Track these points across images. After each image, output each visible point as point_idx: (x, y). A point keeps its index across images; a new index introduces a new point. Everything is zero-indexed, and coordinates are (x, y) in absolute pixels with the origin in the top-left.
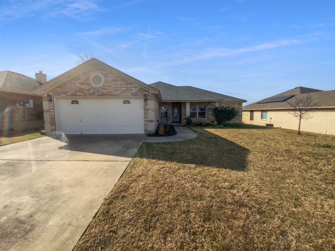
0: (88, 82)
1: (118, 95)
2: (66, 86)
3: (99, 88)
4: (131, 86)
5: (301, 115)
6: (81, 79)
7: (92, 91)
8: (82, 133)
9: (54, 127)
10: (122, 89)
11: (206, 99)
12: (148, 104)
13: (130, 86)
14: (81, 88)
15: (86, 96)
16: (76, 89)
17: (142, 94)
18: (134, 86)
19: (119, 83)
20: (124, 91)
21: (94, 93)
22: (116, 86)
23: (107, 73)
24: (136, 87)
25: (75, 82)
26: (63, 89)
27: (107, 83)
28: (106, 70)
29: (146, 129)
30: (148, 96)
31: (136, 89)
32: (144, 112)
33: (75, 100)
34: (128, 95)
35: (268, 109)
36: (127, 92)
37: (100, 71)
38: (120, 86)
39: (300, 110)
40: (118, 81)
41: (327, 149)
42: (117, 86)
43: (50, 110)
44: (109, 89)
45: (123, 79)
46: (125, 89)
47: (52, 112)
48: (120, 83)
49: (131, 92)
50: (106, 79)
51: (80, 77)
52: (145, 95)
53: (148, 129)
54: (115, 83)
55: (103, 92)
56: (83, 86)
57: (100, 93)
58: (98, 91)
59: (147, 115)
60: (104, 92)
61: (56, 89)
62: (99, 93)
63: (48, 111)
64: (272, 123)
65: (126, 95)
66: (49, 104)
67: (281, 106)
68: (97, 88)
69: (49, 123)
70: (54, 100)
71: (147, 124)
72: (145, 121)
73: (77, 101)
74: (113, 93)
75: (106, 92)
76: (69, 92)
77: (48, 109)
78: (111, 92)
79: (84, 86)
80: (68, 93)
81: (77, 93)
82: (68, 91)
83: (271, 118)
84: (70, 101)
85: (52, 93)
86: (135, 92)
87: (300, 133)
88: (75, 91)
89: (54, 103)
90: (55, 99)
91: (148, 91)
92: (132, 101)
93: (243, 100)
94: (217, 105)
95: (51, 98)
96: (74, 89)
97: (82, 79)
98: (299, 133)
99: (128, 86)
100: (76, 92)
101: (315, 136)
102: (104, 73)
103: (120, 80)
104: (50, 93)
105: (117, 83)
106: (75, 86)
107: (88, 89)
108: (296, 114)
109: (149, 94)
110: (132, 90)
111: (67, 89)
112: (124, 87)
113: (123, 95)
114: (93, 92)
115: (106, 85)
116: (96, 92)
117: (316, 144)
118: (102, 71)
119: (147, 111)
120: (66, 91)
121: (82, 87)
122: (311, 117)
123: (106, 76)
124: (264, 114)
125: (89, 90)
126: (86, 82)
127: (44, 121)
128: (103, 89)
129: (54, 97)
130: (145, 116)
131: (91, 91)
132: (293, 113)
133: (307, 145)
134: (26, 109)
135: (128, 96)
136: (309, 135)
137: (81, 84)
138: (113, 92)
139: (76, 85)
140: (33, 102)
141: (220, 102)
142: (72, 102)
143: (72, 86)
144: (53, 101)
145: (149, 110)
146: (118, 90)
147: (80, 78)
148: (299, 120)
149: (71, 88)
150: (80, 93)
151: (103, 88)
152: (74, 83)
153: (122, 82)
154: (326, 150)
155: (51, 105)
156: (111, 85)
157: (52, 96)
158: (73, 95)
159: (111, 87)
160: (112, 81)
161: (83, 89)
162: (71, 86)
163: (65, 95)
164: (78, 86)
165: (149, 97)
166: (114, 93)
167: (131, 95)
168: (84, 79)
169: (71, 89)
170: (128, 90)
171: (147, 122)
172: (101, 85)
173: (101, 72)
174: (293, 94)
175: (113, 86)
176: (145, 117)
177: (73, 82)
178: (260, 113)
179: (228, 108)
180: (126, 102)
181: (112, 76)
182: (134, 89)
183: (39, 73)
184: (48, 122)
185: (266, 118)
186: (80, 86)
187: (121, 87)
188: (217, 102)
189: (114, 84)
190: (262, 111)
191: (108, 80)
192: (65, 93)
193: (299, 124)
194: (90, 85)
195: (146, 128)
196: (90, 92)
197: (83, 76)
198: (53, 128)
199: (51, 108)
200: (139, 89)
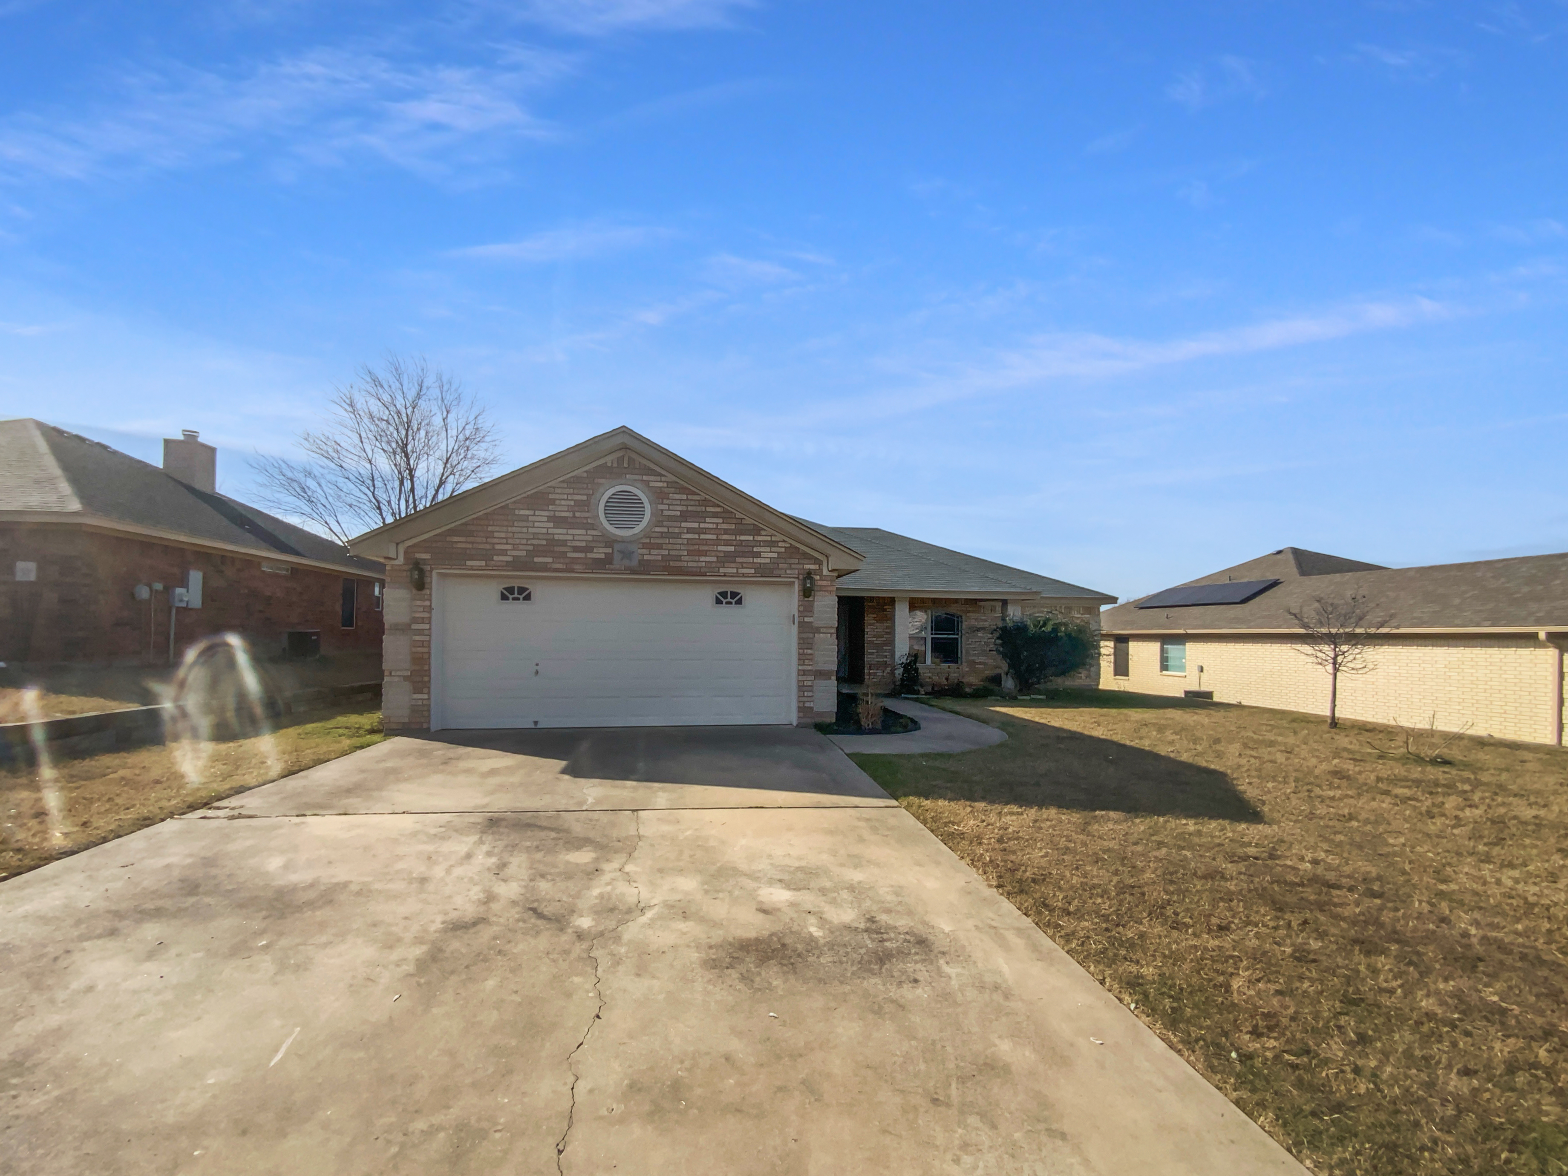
0: (587, 515)
1: (703, 570)
2: (490, 528)
3: (630, 542)
4: (757, 538)
5: (1336, 656)
6: (557, 502)
7: (599, 553)
8: (536, 723)
9: (426, 696)
10: (720, 548)
11: (972, 587)
12: (816, 609)
13: (751, 538)
14: (556, 537)
15: (572, 571)
16: (535, 542)
17: (796, 572)
18: (769, 538)
19: (711, 526)
20: (729, 558)
21: (608, 560)
22: (696, 536)
23: (665, 485)
24: (772, 544)
25: (531, 512)
26: (479, 540)
27: (665, 523)
28: (661, 475)
29: (807, 705)
30: (818, 577)
31: (773, 549)
32: (799, 638)
33: (516, 584)
34: (741, 571)
35: (1190, 631)
36: (738, 560)
37: (637, 477)
38: (714, 537)
39: (1333, 639)
40: (708, 520)
41: (1446, 770)
42: (702, 536)
43: (414, 627)
44: (670, 547)
45: (726, 511)
46: (732, 549)
47: (420, 632)
48: (715, 526)
49: (755, 560)
50: (661, 507)
51: (551, 496)
52: (809, 575)
53: (812, 705)
54: (696, 525)
55: (646, 557)
56: (564, 531)
57: (634, 563)
58: (627, 555)
59: (810, 649)
60: (653, 558)
61: (448, 539)
62: (626, 562)
63: (403, 629)
64: (1205, 688)
65: (735, 571)
66: (413, 599)
67: (1237, 621)
68: (623, 541)
69: (406, 678)
70: (431, 582)
71: (810, 683)
72: (804, 673)
73: (527, 589)
74: (685, 564)
75: (660, 558)
76: (504, 552)
77: (404, 619)
78: (678, 558)
79: (570, 531)
80: (495, 558)
81: (536, 560)
82: (498, 547)
83: (1201, 670)
84: (493, 589)
85: (426, 556)
86: (768, 561)
87: (1336, 724)
88: (531, 548)
89: (430, 595)
90: (434, 579)
91: (816, 559)
92: (751, 596)
93: (1102, 594)
94: (1014, 613)
95: (421, 572)
96: (524, 542)
97: (563, 502)
98: (1334, 723)
99: (743, 538)
100: (531, 554)
101: (1388, 732)
102: (652, 484)
103: (715, 515)
104: (418, 556)
105: (702, 525)
106: (531, 530)
107: (584, 544)
108: (1319, 654)
109: (821, 570)
110: (758, 555)
111: (496, 541)
112: (727, 543)
113: (722, 570)
114: (603, 556)
115: (657, 529)
116: (617, 557)
117: (1410, 756)
118: (645, 478)
119: (811, 635)
120: (488, 547)
121: (560, 533)
122: (1371, 666)
123: (660, 496)
124: (1173, 650)
125: (588, 549)
126: (577, 514)
127: (383, 671)
128: (645, 546)
129: (434, 573)
130: (803, 654)
131: (595, 550)
132: (1307, 649)
133: (1380, 757)
134: (174, 611)
135: (743, 575)
136: (1367, 731)
137: (558, 521)
138: (686, 558)
139: (536, 524)
140: (204, 578)
141: (1023, 600)
142: (502, 593)
143: (518, 529)
144: (427, 586)
145: (817, 630)
146: (705, 553)
147: (555, 500)
148: (1331, 677)
149: (513, 538)
150: (550, 560)
151: (648, 541)
152: (526, 518)
153: (721, 521)
154: (1444, 772)
155: (418, 603)
156: (677, 530)
157: (428, 568)
158: (517, 564)
159: (680, 541)
160: (685, 516)
161: (564, 543)
162: (514, 529)
163: (483, 563)
164: (544, 531)
165: (824, 583)
166: (690, 564)
167: (753, 571)
168: (572, 503)
169: (510, 541)
170: (743, 555)
171: (809, 678)
172: (638, 529)
173: (642, 480)
174: (1271, 577)
175: (684, 536)
176: (802, 658)
177: (522, 512)
178: (1154, 647)
179: (1066, 625)
180: (726, 598)
181: (684, 497)
182: (768, 549)
183: (182, 438)
184: (398, 673)
185: (1182, 668)
186: (550, 531)
187: (718, 542)
188: (1015, 602)
189: (690, 531)
190: (1165, 639)
191: (665, 513)
192: (487, 556)
193: (1331, 689)
194: (592, 527)
195: (804, 702)
196: (590, 555)
197: (567, 491)
198: (420, 703)
199: (417, 615)
200: (783, 550)
